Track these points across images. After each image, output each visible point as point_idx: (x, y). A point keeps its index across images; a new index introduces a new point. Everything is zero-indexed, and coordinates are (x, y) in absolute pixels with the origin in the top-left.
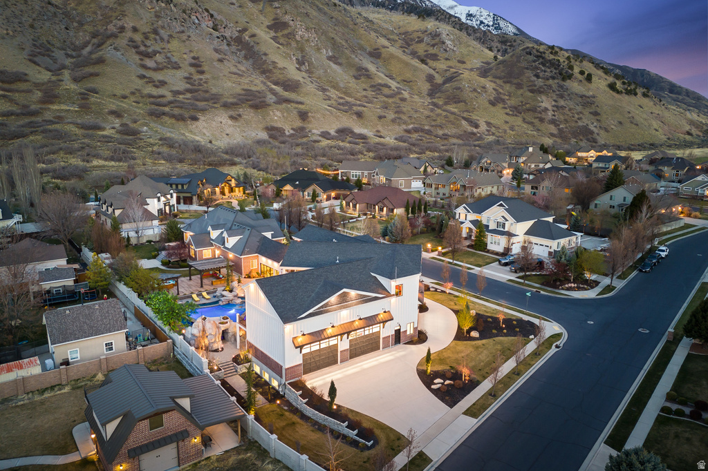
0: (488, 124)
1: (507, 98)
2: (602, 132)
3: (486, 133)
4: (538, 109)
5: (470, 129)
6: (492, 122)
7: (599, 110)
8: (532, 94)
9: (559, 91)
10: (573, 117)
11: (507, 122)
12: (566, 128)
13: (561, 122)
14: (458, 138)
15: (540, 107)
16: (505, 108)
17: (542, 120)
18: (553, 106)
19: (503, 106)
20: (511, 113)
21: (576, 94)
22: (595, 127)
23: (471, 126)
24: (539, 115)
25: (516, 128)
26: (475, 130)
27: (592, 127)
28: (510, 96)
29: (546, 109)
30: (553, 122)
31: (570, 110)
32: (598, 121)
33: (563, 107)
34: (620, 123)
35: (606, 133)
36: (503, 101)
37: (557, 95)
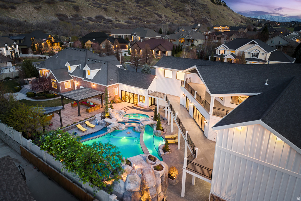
0: (166, 16)
1: (171, 4)
2: (212, 21)
3: (166, 20)
4: (185, 10)
5: (159, 18)
6: (167, 15)
7: (209, 11)
8: (181, 3)
9: (193, 2)
10: (200, 14)
11: (173, 16)
12: (197, 19)
13: (195, 16)
14: (154, 22)
15: (186, 9)
16: (171, 9)
17: (187, 15)
18: (191, 9)
19: (170, 8)
20: (174, 11)
21: (200, 4)
22: (209, 18)
23: (158, 17)
24: (186, 13)
25: (177, 18)
26: (161, 19)
27: (207, 19)
28: (172, 3)
29: (188, 10)
30: (192, 16)
31: (198, 11)
32: (210, 16)
33: (195, 9)
34: (218, 17)
35: (213, 21)
36: (170, 6)
37: (192, 4)
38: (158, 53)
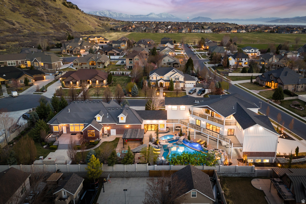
0: (18, 23)
1: (18, 8)
2: (71, 26)
3: (21, 28)
4: (38, 14)
5: (11, 26)
6: (19, 22)
7: (66, 16)
8: (31, 6)
9: (44, 5)
10: (57, 19)
11: (27, 22)
12: (56, 24)
13: (52, 21)
14: (7, 32)
15: (39, 13)
16: (21, 14)
17: (43, 20)
18: (45, 13)
19: (19, 12)
20: (25, 16)
21: (53, 7)
22: (68, 24)
23: (10, 24)
24: (41, 18)
25: (33, 25)
26: (14, 27)
27: (66, 24)
28: (19, 6)
29: (42, 15)
30: (48, 21)
31: (54, 15)
32: (68, 21)
33: (50, 14)
34: (77, 22)
35: (74, 27)
36: (18, 10)
37: (44, 7)
38: (95, 82)
